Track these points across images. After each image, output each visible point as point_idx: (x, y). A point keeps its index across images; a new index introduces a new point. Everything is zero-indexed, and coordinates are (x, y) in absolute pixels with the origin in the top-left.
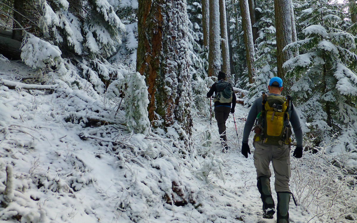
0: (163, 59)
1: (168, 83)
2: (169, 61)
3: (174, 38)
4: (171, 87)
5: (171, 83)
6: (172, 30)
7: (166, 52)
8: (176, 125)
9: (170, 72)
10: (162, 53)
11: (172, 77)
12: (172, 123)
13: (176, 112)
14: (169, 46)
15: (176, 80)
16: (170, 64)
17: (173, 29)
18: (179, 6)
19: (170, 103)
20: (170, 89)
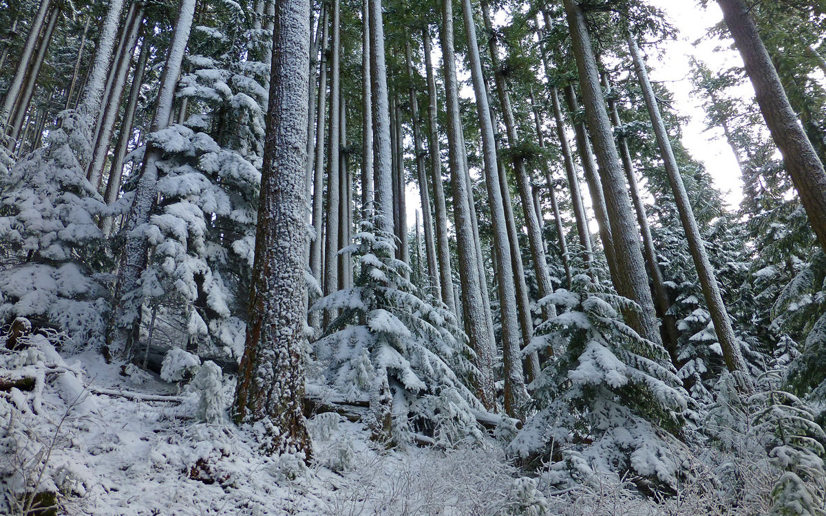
0: (260, 349)
1: (260, 374)
2: (265, 351)
3: (273, 325)
4: (264, 378)
5: (264, 374)
6: (272, 318)
7: (263, 341)
8: (266, 419)
9: (265, 362)
10: (259, 343)
11: (267, 367)
12: (262, 418)
13: (267, 406)
14: (268, 334)
15: (271, 370)
16: (266, 354)
17: (274, 316)
18: (285, 292)
19: (262, 396)
20: (261, 380)
